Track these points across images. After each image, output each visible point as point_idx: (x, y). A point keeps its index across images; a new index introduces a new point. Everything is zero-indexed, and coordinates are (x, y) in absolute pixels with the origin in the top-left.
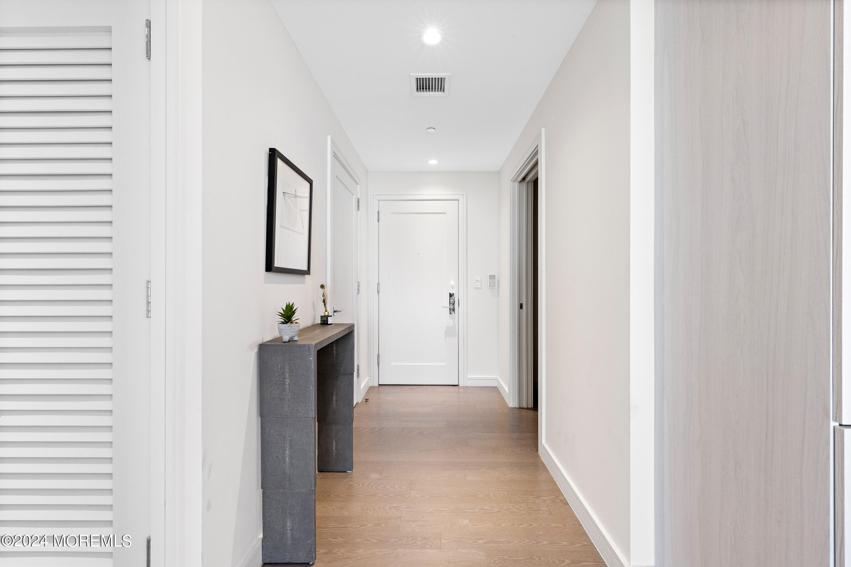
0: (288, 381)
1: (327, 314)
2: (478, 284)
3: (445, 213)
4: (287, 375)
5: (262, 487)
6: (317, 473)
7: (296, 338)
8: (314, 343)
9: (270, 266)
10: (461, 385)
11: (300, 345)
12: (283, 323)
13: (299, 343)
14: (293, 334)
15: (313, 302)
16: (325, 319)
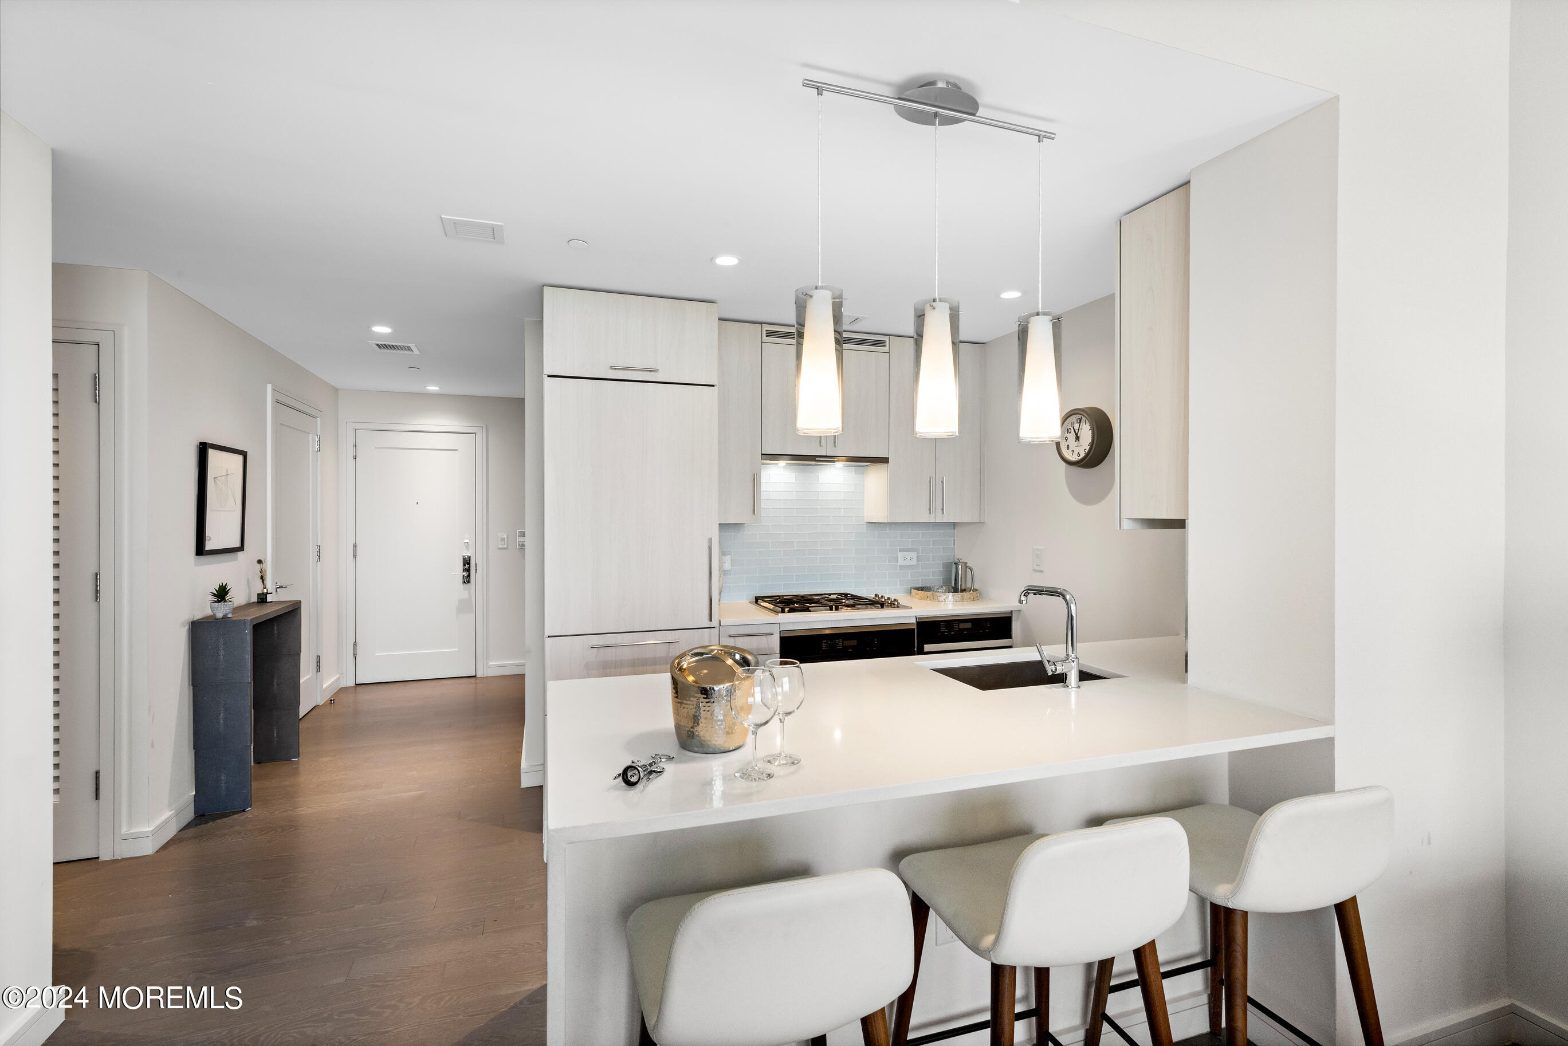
0: (222, 653)
1: (265, 592)
2: (503, 543)
3: (457, 450)
4: (221, 648)
5: (194, 748)
6: (252, 764)
7: (230, 615)
8: (249, 618)
9: (200, 550)
10: (478, 676)
11: (233, 621)
12: (215, 602)
13: (233, 619)
14: (227, 611)
15: (248, 579)
16: (262, 597)
